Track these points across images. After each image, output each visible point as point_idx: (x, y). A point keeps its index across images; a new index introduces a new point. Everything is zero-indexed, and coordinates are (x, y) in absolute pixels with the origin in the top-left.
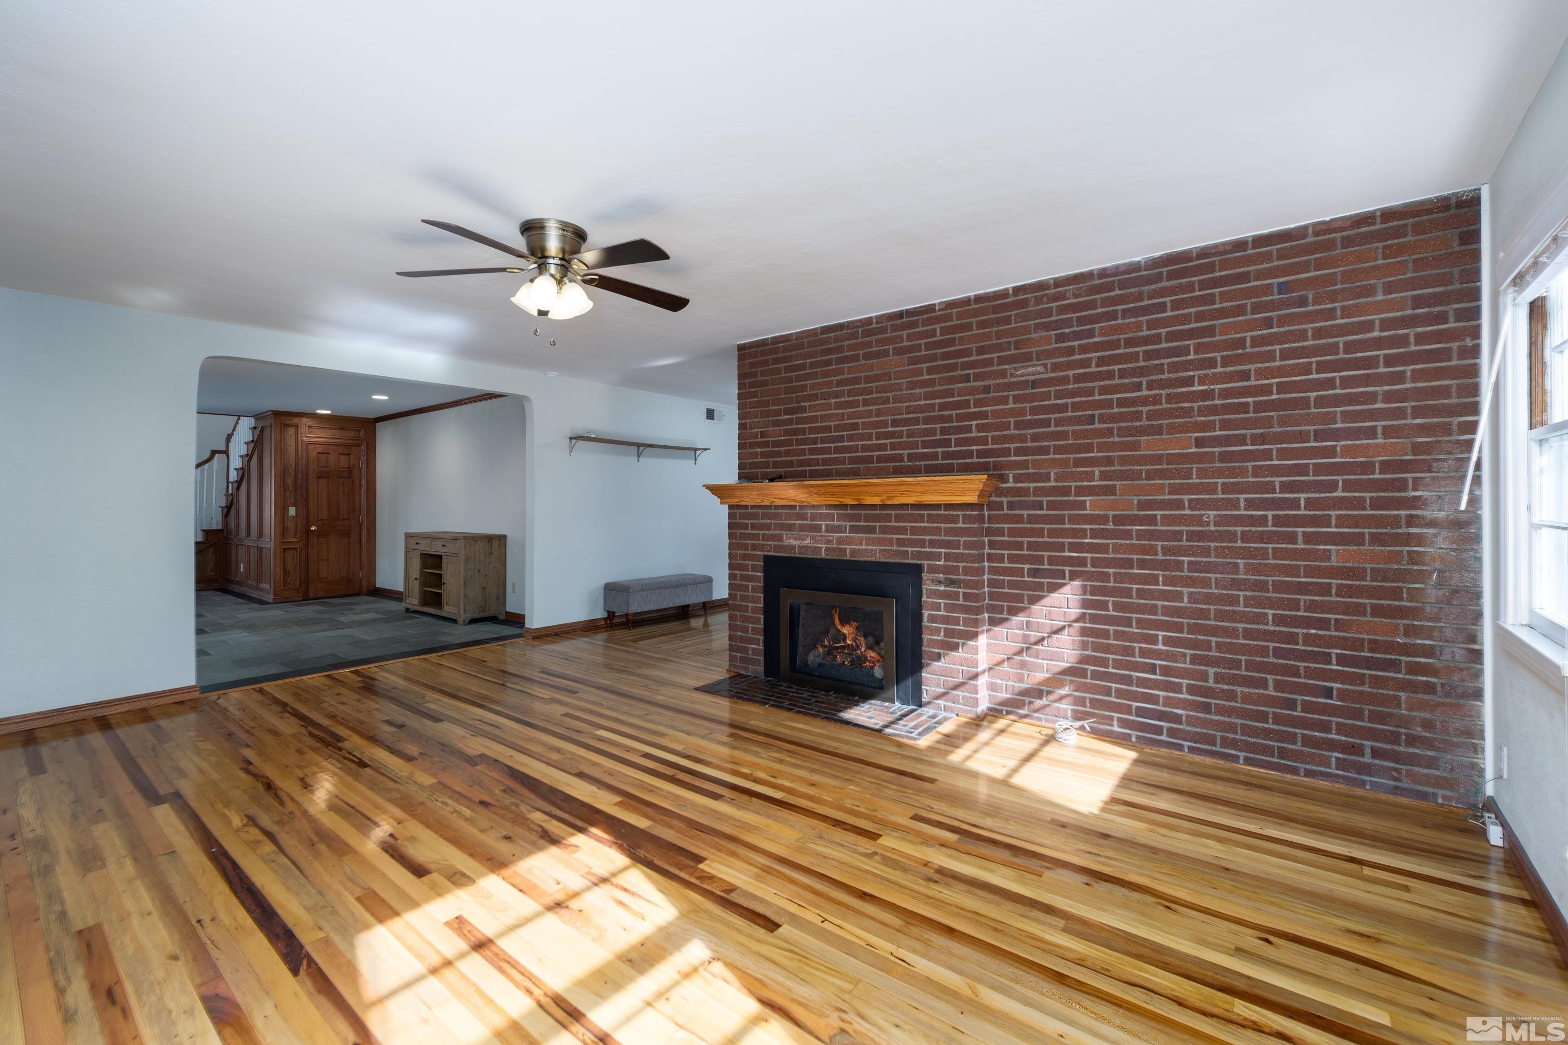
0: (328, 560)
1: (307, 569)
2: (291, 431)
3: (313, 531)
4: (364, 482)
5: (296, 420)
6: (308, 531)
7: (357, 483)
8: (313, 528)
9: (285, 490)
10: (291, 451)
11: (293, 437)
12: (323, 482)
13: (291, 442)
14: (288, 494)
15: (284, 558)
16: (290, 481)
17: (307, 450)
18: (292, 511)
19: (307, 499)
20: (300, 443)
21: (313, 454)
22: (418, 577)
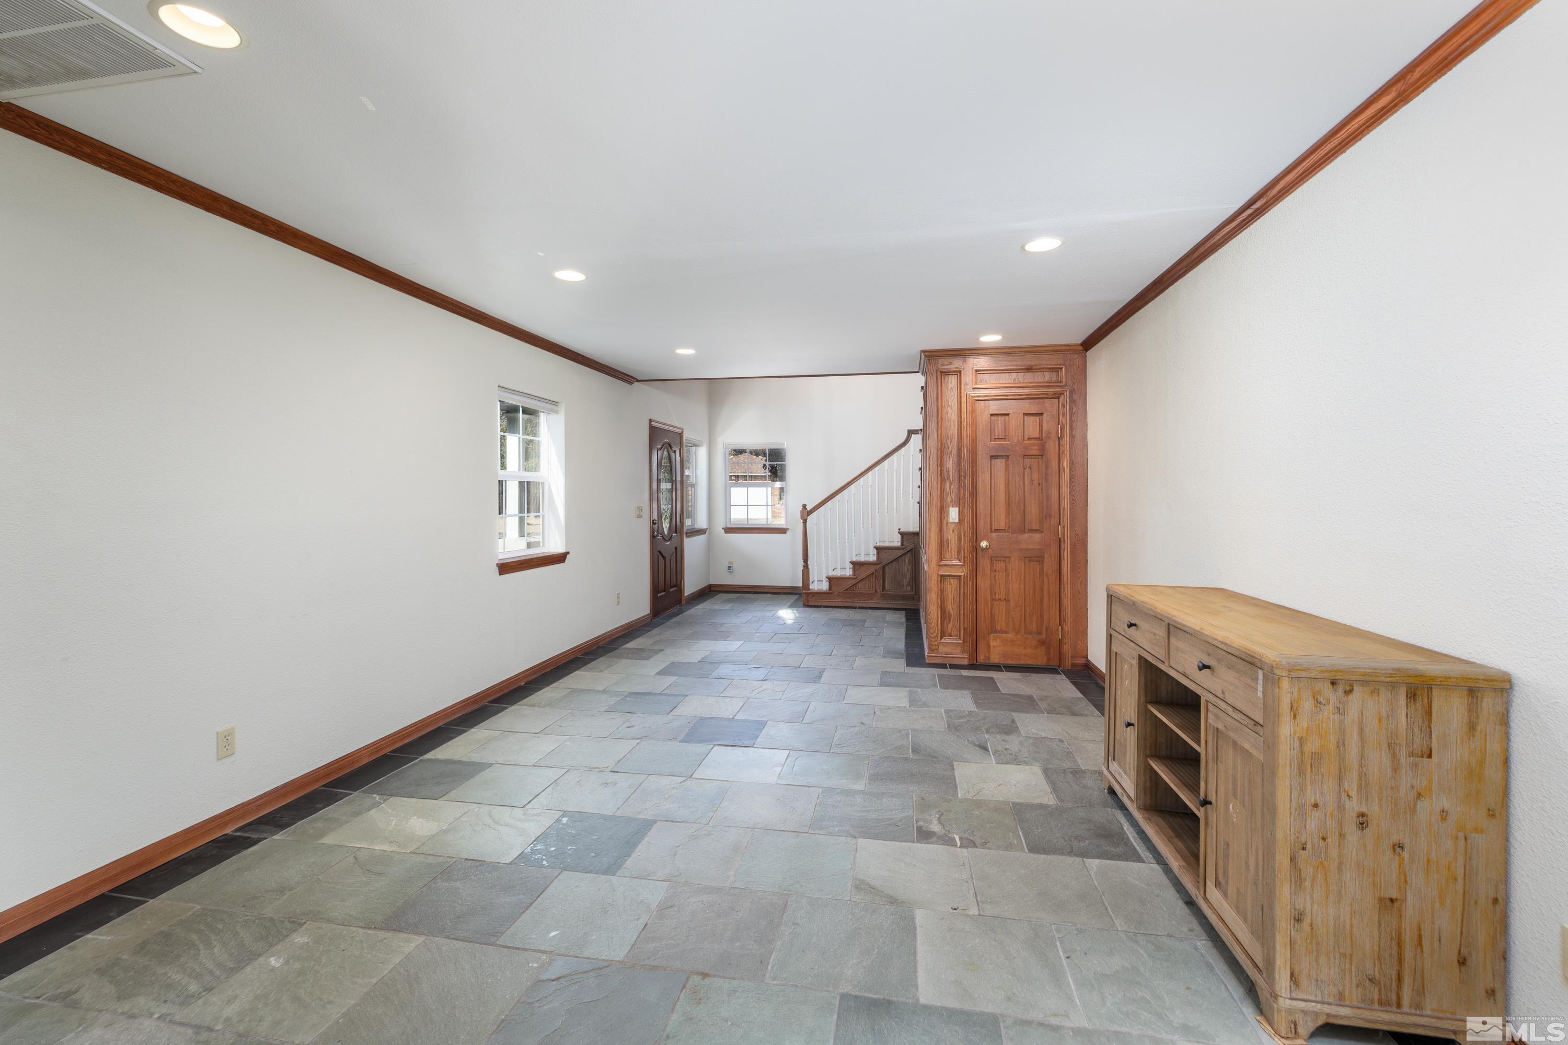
0: (1007, 601)
1: (975, 613)
2: (952, 381)
3: (983, 550)
4: (1065, 464)
5: (956, 364)
6: (975, 548)
7: (1054, 464)
8: (984, 544)
9: (943, 480)
10: (951, 415)
11: (955, 392)
12: (1000, 464)
13: (951, 399)
14: (947, 485)
15: (942, 591)
16: (950, 465)
17: (973, 411)
18: (953, 514)
19: (974, 493)
20: (964, 400)
21: (984, 420)
22: (1134, 720)
